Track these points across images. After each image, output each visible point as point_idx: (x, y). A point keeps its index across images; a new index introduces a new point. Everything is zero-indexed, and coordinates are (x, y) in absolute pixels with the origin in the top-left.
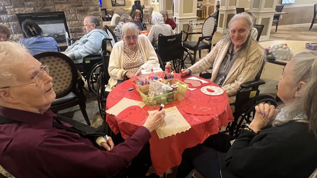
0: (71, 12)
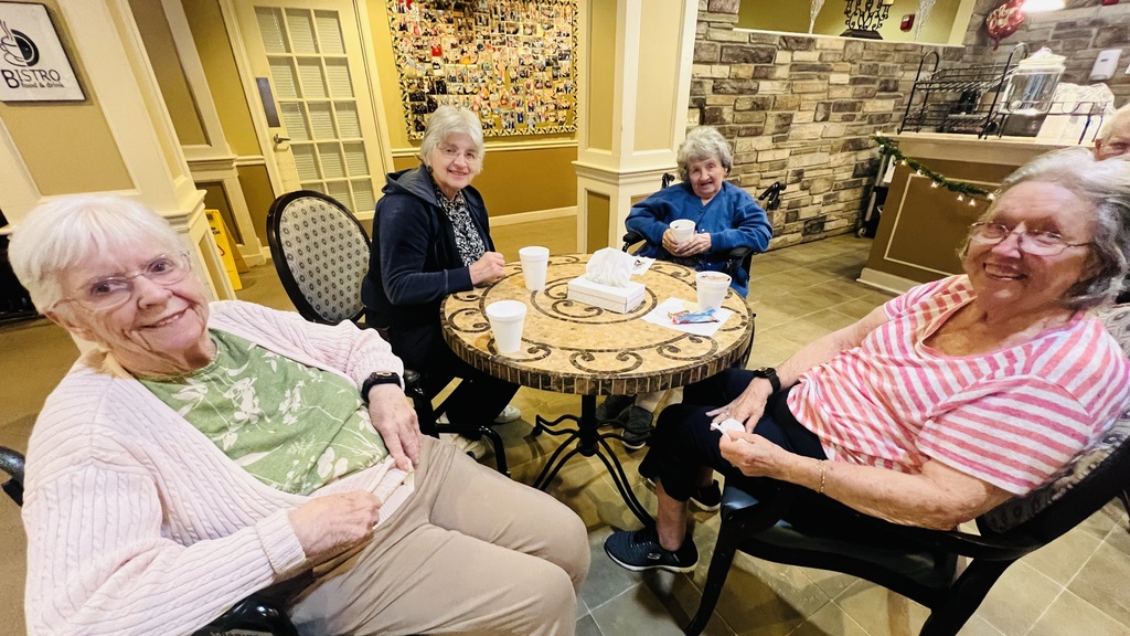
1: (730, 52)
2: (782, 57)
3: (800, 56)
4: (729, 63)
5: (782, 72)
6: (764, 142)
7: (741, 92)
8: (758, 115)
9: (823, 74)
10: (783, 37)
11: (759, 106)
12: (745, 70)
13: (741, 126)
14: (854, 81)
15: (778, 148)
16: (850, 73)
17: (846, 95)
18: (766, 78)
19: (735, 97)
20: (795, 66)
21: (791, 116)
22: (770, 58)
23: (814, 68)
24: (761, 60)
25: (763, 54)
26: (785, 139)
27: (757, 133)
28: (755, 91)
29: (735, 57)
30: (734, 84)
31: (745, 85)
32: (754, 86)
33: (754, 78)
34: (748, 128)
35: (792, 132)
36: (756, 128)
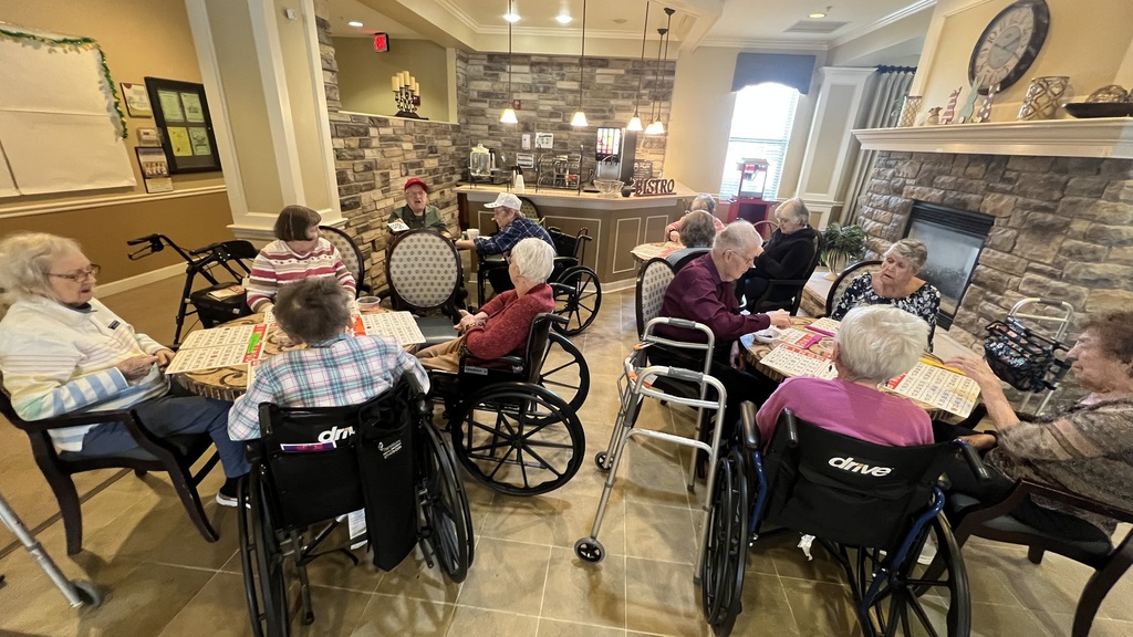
0: (1010, 225)
1: (342, 128)
2: (373, 132)
3: (383, 131)
4: (342, 137)
5: (375, 143)
6: (377, 194)
7: (355, 159)
8: (369, 174)
9: (398, 143)
10: (370, 118)
11: (368, 168)
12: (354, 142)
13: (361, 184)
14: (416, 147)
15: (386, 198)
16: (411, 142)
17: (412, 157)
18: (367, 147)
19: (351, 162)
20: (382, 138)
21: (388, 173)
22: (367, 133)
23: (392, 139)
24: (362, 134)
25: (362, 130)
26: (388, 191)
27: (371, 188)
28: (363, 157)
29: (345, 132)
30: (351, 153)
31: (356, 153)
32: (362, 153)
33: (360, 147)
34: (365, 185)
35: (392, 185)
36: (370, 184)
